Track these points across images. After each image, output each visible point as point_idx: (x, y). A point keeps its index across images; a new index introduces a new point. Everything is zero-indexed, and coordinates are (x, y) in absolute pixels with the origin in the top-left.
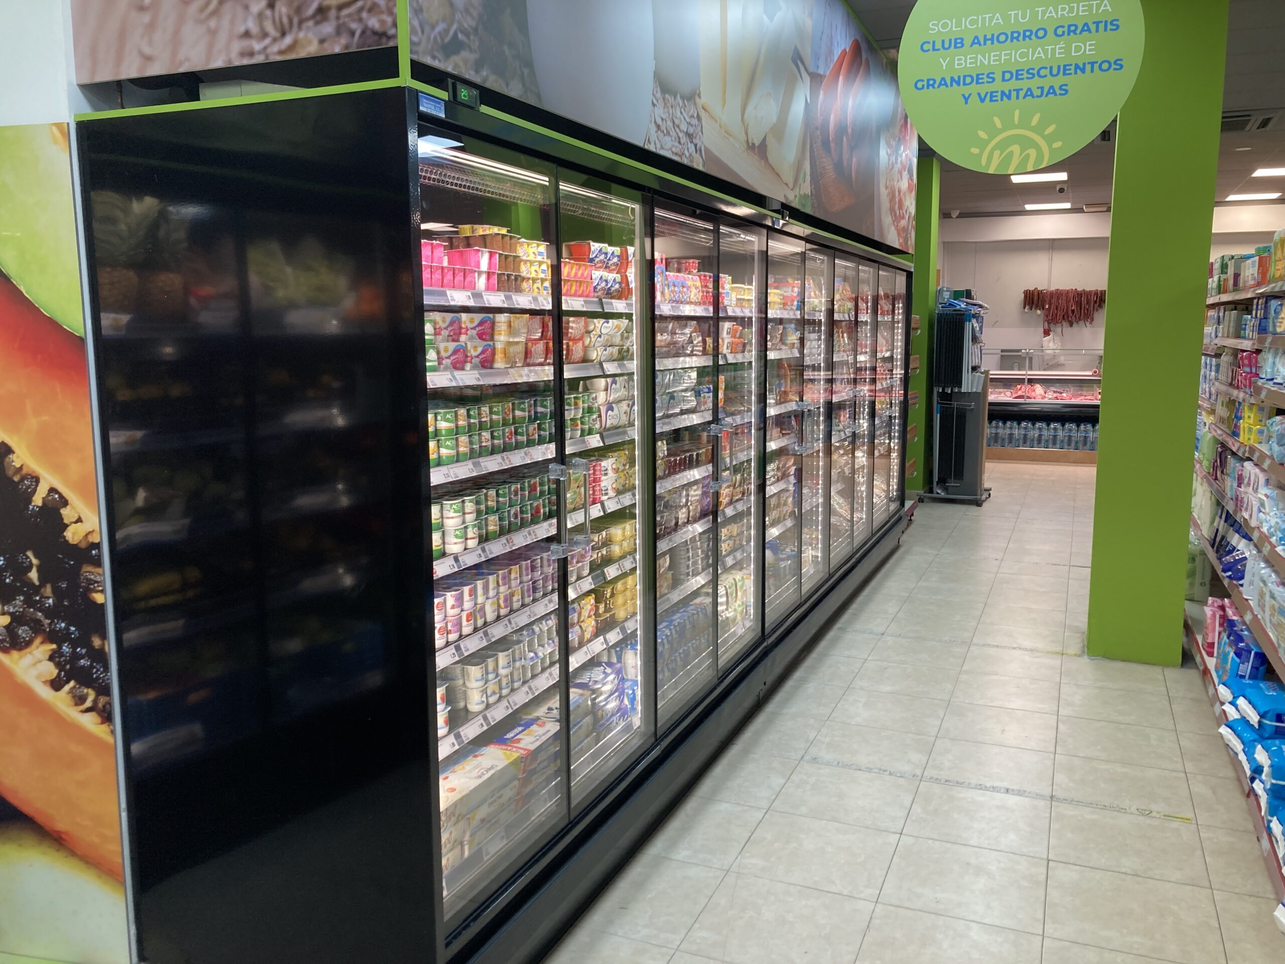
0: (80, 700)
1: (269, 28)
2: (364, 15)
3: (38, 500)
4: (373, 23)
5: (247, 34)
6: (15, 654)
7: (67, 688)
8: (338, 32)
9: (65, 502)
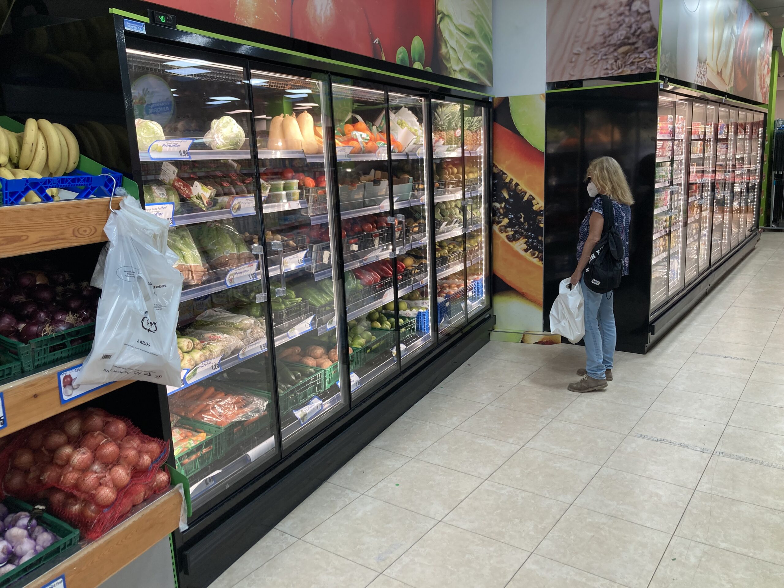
0: (533, 255)
1: (614, 67)
2: (646, 64)
3: (525, 198)
4: (649, 66)
5: (607, 69)
6: (514, 242)
7: (530, 251)
8: (637, 68)
9: (534, 199)
